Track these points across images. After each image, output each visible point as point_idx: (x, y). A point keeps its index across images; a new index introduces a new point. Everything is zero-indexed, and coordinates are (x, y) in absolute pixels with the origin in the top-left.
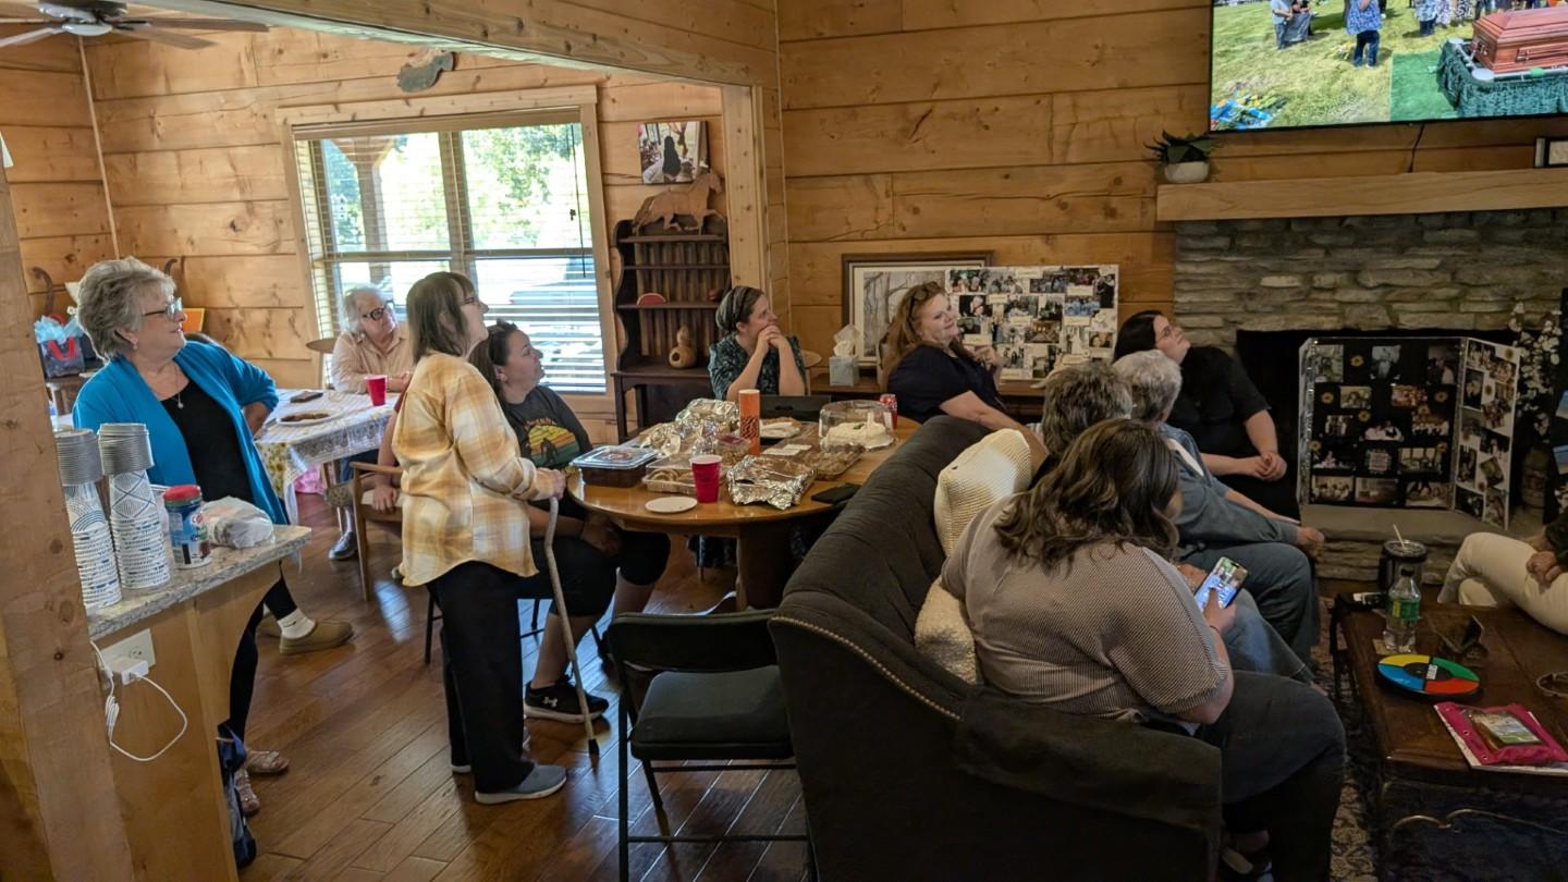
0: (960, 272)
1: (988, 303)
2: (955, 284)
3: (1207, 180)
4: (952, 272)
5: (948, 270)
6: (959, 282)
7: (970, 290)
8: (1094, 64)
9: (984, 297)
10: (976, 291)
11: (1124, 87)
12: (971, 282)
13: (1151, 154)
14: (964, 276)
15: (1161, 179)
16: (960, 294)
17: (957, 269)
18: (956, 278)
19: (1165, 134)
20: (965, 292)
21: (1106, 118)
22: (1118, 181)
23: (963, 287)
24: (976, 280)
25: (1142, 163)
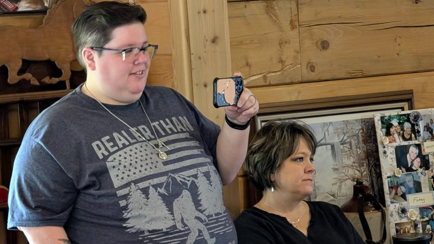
0: (390, 118)
1: (424, 153)
2: (388, 134)
4: (382, 118)
5: (377, 116)
6: (392, 130)
7: (405, 139)
9: (418, 146)
10: (410, 139)
12: (402, 129)
14: (395, 122)
16: (395, 144)
17: (387, 114)
18: (387, 125)
20: (400, 142)
23: (396, 136)
24: (407, 125)
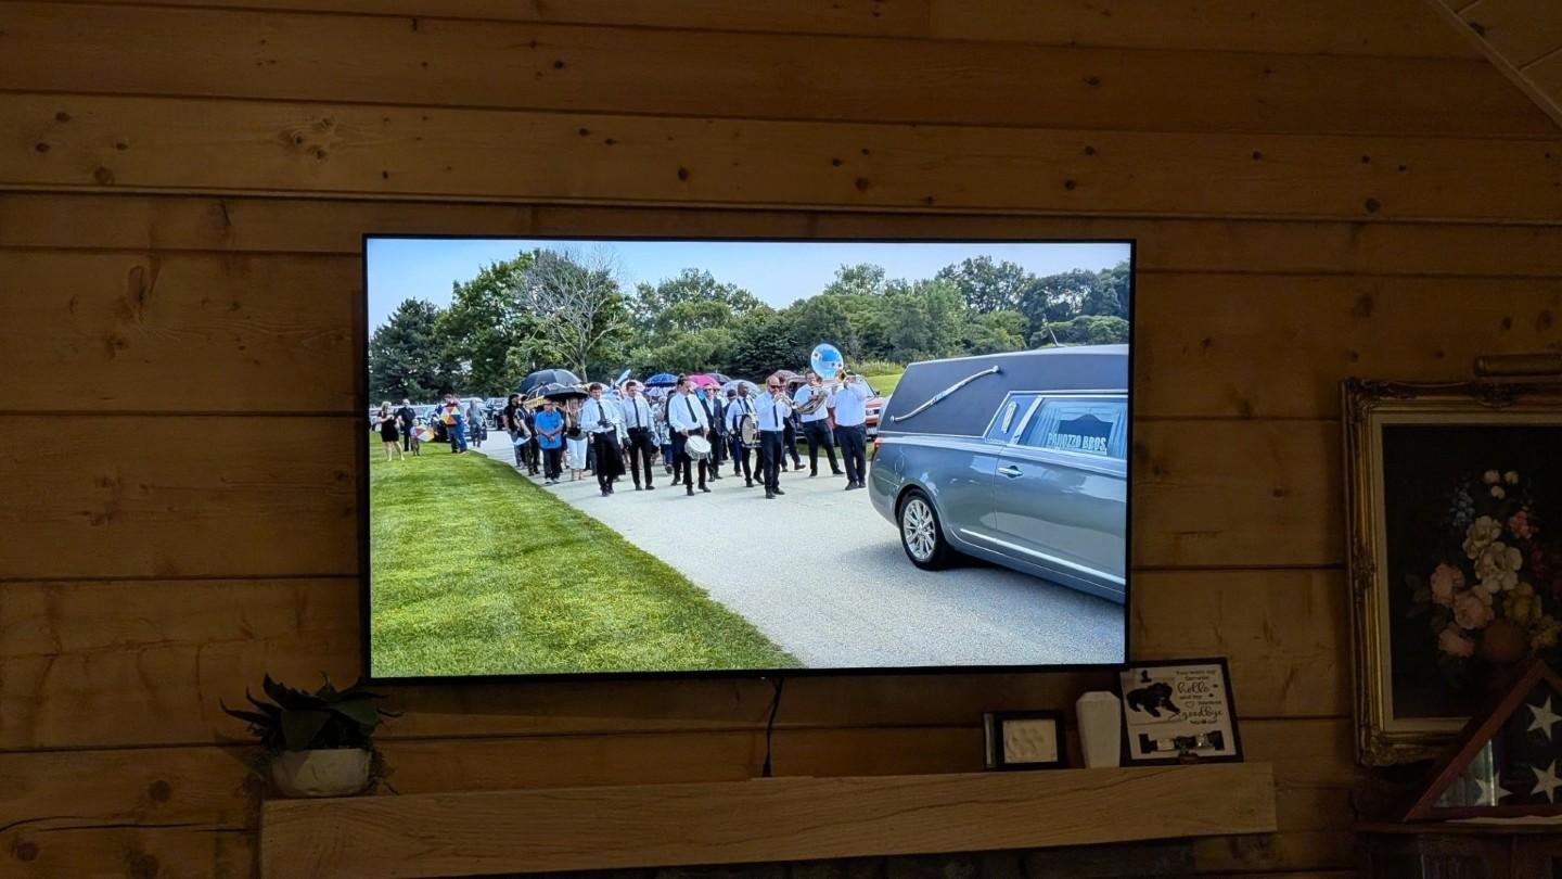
3: (368, 789)
8: (98, 521)
11: (170, 575)
13: (240, 729)
15: (265, 788)
19: (268, 683)
21: (129, 645)
22: (161, 791)
25: (219, 752)
